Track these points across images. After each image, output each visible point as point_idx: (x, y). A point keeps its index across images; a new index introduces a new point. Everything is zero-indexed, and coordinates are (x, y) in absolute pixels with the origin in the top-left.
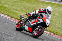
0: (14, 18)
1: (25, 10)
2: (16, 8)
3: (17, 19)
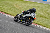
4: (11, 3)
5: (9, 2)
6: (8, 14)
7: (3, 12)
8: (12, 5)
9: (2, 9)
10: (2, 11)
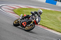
4: (54, 15)
5: (52, 14)
6: (51, 29)
7: (45, 26)
8: (55, 18)
9: (43, 23)
10: (43, 25)
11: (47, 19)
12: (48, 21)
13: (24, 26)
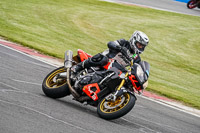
0: (16, 42)
1: (41, 21)
2: (20, 17)
3: (22, 44)
8: (65, 20)
9: (24, 37)
11: (40, 24)
12: (43, 29)
13: (94, 98)
